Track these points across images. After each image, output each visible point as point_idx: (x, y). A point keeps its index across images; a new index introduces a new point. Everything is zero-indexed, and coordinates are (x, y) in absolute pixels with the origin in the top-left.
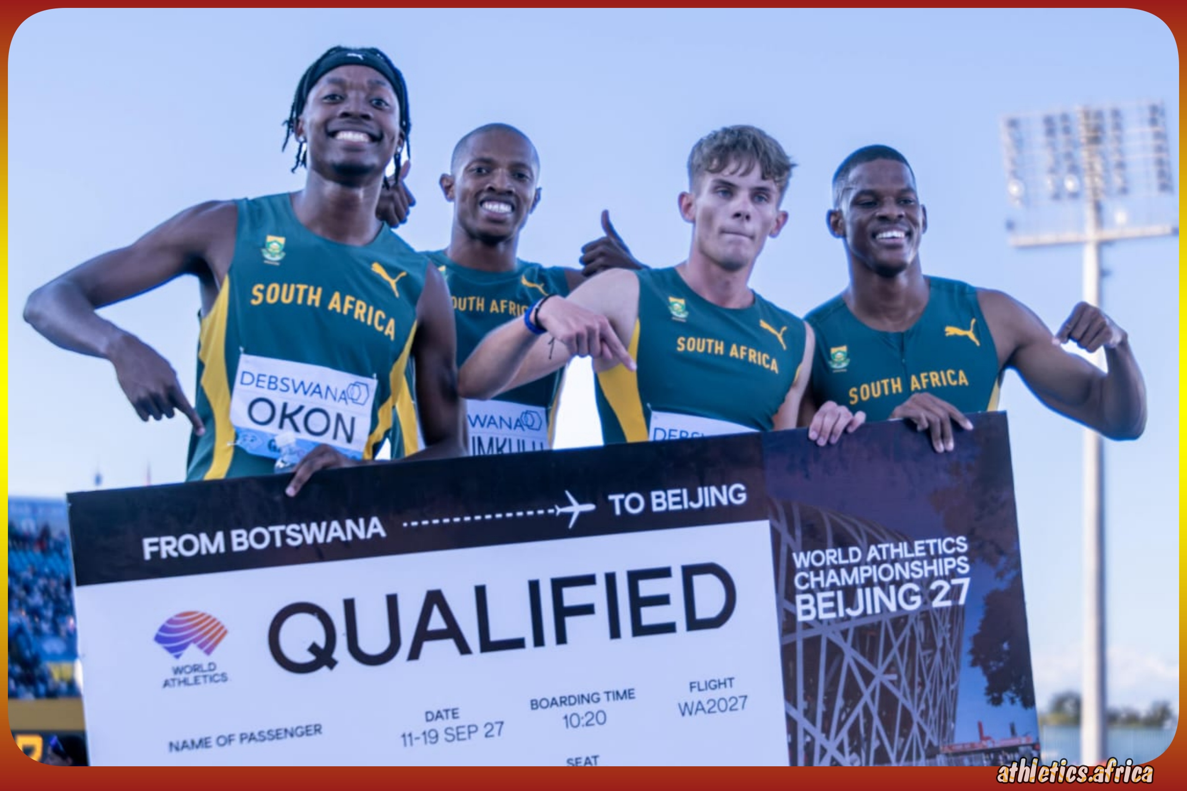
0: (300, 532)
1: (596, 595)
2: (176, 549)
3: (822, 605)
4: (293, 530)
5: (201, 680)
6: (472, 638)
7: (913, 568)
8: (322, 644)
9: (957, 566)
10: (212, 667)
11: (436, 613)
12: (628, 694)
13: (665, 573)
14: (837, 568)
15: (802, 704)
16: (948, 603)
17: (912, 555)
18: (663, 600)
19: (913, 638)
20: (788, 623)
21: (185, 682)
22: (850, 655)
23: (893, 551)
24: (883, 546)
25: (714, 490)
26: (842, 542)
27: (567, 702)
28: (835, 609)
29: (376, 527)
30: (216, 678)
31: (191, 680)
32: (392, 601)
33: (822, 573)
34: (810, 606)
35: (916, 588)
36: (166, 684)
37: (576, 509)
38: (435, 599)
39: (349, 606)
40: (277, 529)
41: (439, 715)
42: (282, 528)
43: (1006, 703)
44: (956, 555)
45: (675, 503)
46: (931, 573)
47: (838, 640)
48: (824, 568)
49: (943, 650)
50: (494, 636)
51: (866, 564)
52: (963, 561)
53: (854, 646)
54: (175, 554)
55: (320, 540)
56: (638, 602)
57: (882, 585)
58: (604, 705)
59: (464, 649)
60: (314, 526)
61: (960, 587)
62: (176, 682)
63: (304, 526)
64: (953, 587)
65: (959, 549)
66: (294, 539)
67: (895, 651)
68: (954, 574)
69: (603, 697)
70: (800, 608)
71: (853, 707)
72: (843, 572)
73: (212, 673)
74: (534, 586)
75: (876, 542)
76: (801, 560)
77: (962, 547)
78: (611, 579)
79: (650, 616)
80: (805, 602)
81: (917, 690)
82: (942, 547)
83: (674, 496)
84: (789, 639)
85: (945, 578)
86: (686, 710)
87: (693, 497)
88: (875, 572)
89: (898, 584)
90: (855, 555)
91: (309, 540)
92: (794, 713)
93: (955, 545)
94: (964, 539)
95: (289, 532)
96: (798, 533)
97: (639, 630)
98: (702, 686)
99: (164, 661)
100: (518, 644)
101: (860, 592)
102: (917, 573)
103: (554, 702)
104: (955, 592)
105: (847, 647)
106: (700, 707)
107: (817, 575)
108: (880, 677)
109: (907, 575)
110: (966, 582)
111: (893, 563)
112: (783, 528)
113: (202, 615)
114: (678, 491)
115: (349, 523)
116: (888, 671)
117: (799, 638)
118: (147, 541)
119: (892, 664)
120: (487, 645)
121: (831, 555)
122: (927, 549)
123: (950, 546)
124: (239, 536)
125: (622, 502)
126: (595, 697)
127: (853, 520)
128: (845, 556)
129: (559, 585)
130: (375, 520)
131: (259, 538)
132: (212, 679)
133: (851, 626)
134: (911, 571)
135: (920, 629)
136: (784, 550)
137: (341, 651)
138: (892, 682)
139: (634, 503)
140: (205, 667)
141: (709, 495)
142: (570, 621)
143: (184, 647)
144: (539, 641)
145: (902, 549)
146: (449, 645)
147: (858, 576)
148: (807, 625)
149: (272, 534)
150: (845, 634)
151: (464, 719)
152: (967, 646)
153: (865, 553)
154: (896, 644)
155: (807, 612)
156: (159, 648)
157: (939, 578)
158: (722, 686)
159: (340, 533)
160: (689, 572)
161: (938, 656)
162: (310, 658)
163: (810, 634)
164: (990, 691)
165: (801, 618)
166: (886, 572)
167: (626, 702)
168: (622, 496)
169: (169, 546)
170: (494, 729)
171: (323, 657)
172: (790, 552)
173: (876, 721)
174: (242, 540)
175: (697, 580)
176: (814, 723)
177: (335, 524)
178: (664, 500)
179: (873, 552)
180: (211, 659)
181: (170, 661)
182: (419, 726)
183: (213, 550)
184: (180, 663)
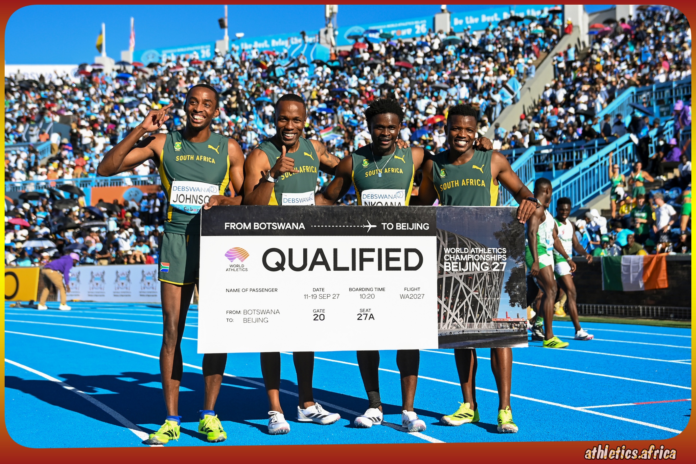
0: (277, 225)
1: (374, 255)
2: (235, 227)
3: (453, 266)
6: (331, 265)
7: (487, 257)
8: (280, 262)
9: (502, 258)
11: (320, 256)
12: (383, 289)
13: (399, 250)
14: (460, 254)
15: (444, 299)
16: (498, 270)
17: (486, 253)
18: (398, 259)
19: (485, 281)
20: (441, 271)
21: (234, 270)
22: (462, 284)
23: (480, 251)
24: (477, 249)
25: (418, 224)
26: (462, 246)
27: (362, 290)
28: (458, 268)
29: (302, 226)
32: (305, 251)
34: (449, 266)
35: (487, 264)
37: (370, 226)
38: (320, 251)
39: (291, 251)
40: (269, 224)
41: (318, 290)
42: (271, 223)
43: (516, 306)
44: (502, 254)
45: (404, 228)
46: (493, 259)
47: (458, 279)
48: (455, 254)
49: (495, 286)
50: (339, 266)
51: (470, 254)
52: (504, 256)
53: (464, 281)
54: (235, 229)
55: (283, 228)
56: (388, 259)
57: (475, 262)
58: (374, 292)
59: (328, 269)
60: (281, 224)
61: (503, 265)
63: (278, 223)
64: (500, 265)
66: (275, 227)
67: (478, 284)
68: (501, 260)
69: (374, 289)
70: (445, 266)
71: (462, 302)
72: (462, 256)
74: (354, 250)
75: (474, 247)
76: (447, 250)
77: (504, 252)
78: (380, 250)
79: (392, 264)
80: (447, 265)
81: (485, 299)
82: (497, 251)
83: (404, 225)
84: (441, 277)
85: (498, 261)
86: (402, 297)
87: (411, 226)
88: (472, 256)
89: (481, 262)
90: (466, 250)
91: (279, 228)
92: (440, 302)
93: (502, 251)
94: (505, 249)
95: (273, 225)
96: (447, 241)
97: (388, 268)
98: (409, 289)
99: (227, 263)
100: (347, 269)
101: (467, 263)
102: (488, 259)
103: (357, 289)
104: (501, 267)
105: (461, 281)
106: (407, 296)
107: (452, 256)
108: (472, 292)
109: (484, 259)
110: (505, 263)
111: (480, 255)
112: (441, 239)
113: (242, 249)
114: (406, 224)
115: (293, 224)
116: (475, 291)
117: (444, 276)
118: (226, 224)
119: (477, 289)
120: (336, 268)
121: (458, 250)
122: (492, 251)
123: (500, 251)
125: (386, 225)
126: (371, 289)
127: (467, 239)
128: (463, 250)
129: (362, 251)
130: (302, 224)
131: (263, 226)
132: (242, 270)
133: (463, 274)
135: (488, 278)
136: (441, 246)
137: (286, 265)
138: (476, 295)
139: (390, 226)
141: (416, 226)
142: (365, 263)
143: (234, 258)
144: (354, 269)
145: (483, 250)
146: (323, 267)
147: (467, 258)
148: (447, 273)
149: (267, 225)
150: (461, 277)
151: (326, 292)
152: (504, 285)
153: (470, 250)
154: (479, 282)
155: (448, 268)
156: (226, 258)
157: (496, 261)
158: (416, 290)
159: (290, 227)
160: (407, 251)
161: (493, 288)
162: (276, 266)
163: (448, 275)
164: (511, 301)
165: (445, 270)
166: (476, 257)
167: (382, 292)
169: (233, 226)
170: (336, 296)
171: (280, 267)
172: (443, 247)
173: (470, 308)
174: (257, 226)
175: (410, 254)
176: (447, 306)
177: (288, 224)
178: (400, 226)
179: (473, 250)
180: (243, 263)
181: (229, 263)
182: (311, 293)
183: (247, 228)
184: (232, 264)
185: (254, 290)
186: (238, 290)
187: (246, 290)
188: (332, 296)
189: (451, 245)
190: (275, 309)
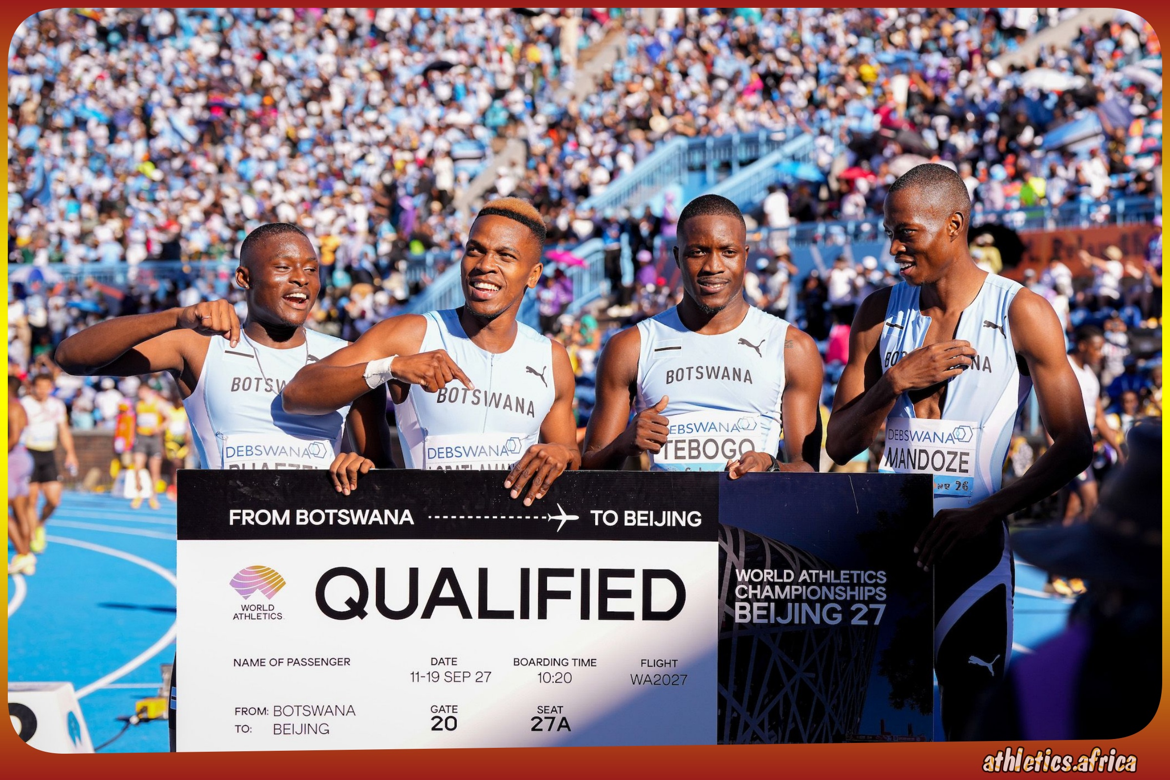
0: (349, 515)
1: (573, 584)
2: (253, 520)
3: (756, 612)
4: (344, 514)
5: (262, 616)
6: (473, 606)
7: (837, 591)
8: (356, 599)
9: (876, 594)
10: (271, 608)
11: (447, 585)
12: (591, 662)
13: (630, 573)
14: (772, 585)
15: (732, 686)
16: (865, 623)
17: (838, 581)
18: (626, 594)
19: (832, 647)
20: (726, 623)
21: (250, 617)
22: (777, 655)
23: (821, 576)
24: (814, 572)
25: (675, 514)
26: (779, 565)
27: (542, 663)
28: (767, 617)
29: (407, 516)
30: (273, 616)
31: (255, 616)
32: (414, 573)
33: (759, 587)
34: (746, 612)
35: (839, 608)
36: (236, 616)
37: (564, 518)
38: (447, 574)
39: (380, 573)
40: (331, 512)
41: (442, 661)
42: (336, 511)
43: (907, 708)
44: (876, 585)
45: (642, 521)
46: (853, 596)
47: (767, 641)
48: (761, 583)
49: (857, 659)
50: (490, 607)
51: (798, 584)
52: (881, 590)
53: (780, 647)
54: (253, 523)
55: (364, 522)
56: (605, 594)
57: (808, 601)
58: (571, 668)
59: (466, 614)
60: (360, 512)
61: (877, 611)
62: (243, 616)
63: (352, 511)
64: (870, 610)
65: (878, 580)
66: (344, 520)
67: (815, 655)
68: (872, 599)
69: (571, 662)
70: (738, 612)
71: (775, 695)
72: (777, 588)
73: (271, 612)
74: (525, 573)
75: (808, 568)
76: (742, 575)
77: (881, 580)
78: (586, 574)
79: (614, 605)
80: (743, 608)
81: (831, 688)
82: (864, 577)
83: (642, 515)
84: (726, 635)
85: (864, 602)
87: (658, 518)
88: (802, 590)
89: (823, 603)
90: (789, 576)
91: (355, 522)
92: (725, 693)
93: (876, 577)
94: (884, 573)
95: (340, 515)
96: (742, 554)
97: (604, 614)
98: (651, 663)
99: (236, 601)
100: (509, 615)
101: (790, 605)
102: (840, 596)
103: (532, 662)
104: (871, 615)
105: (774, 648)
107: (755, 588)
108: (801, 674)
109: (832, 597)
110: (882, 607)
111: (820, 586)
112: (729, 549)
113: (269, 569)
114: (646, 512)
115: (387, 512)
117: (735, 636)
118: (232, 512)
119: (812, 665)
120: (484, 613)
121: (768, 574)
122: (851, 578)
123: (871, 577)
124: (302, 514)
125: (601, 516)
126: (565, 662)
127: (790, 549)
128: (780, 576)
129: (544, 574)
130: (407, 512)
131: (317, 517)
132: (270, 616)
133: (779, 631)
134: (835, 593)
135: (839, 640)
136: (728, 566)
137: (371, 606)
138: (811, 679)
139: (610, 518)
140: (266, 608)
141: (671, 518)
142: (550, 602)
143: (252, 591)
144: (525, 614)
145: (830, 575)
146: (454, 610)
147: (790, 593)
148: (742, 626)
149: (327, 515)
150: (774, 637)
151: (461, 667)
152: (878, 658)
153: (797, 576)
154: (817, 650)
155: (744, 616)
156: (233, 590)
157: (859, 601)
158: (668, 665)
159: (379, 519)
160: (649, 575)
161: (852, 664)
162: (347, 608)
163: (744, 633)
164: (893, 696)
165: (738, 620)
166: (814, 593)
167: (589, 668)
168: (601, 512)
169: (249, 517)
170: (483, 676)
171: (356, 609)
172: (733, 568)
173: (794, 708)
174: (304, 517)
175: (655, 582)
176: (740, 701)
177: (376, 512)
178: (634, 518)
179: (804, 575)
180: (271, 602)
181: (241, 601)
182: (425, 667)
183: (281, 523)
184: (248, 602)
185: (296, 662)
186: (260, 662)
187: (280, 662)
188: (474, 677)
189: (754, 562)
190: (344, 702)
